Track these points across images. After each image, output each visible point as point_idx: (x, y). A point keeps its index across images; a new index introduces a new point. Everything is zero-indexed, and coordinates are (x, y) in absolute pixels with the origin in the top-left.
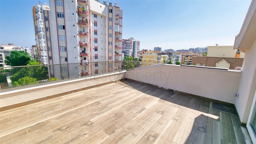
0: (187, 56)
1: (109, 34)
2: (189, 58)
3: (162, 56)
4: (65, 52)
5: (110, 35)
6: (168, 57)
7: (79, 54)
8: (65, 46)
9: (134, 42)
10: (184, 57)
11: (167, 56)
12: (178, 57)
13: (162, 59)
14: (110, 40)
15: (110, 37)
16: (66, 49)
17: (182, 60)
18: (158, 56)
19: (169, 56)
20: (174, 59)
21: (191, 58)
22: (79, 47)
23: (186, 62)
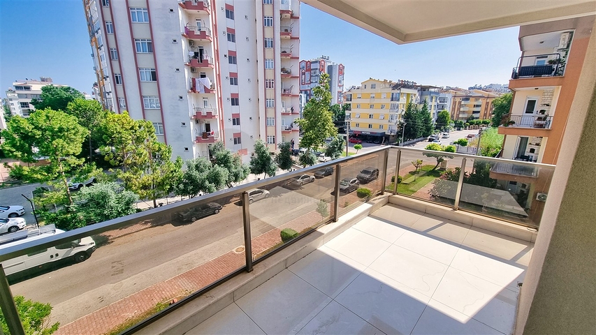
0: (467, 99)
1: (264, 17)
2: (472, 102)
3: (404, 90)
4: (150, 56)
5: (268, 22)
6: (417, 95)
7: (186, 60)
8: (149, 37)
9: (330, 68)
10: (458, 100)
11: (415, 92)
12: (443, 100)
13: (403, 100)
14: (269, 35)
15: (268, 25)
16: (151, 47)
17: (454, 109)
18: (393, 91)
19: (421, 95)
20: (434, 103)
21: (476, 103)
22: (184, 43)
23: (464, 112)
